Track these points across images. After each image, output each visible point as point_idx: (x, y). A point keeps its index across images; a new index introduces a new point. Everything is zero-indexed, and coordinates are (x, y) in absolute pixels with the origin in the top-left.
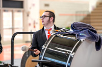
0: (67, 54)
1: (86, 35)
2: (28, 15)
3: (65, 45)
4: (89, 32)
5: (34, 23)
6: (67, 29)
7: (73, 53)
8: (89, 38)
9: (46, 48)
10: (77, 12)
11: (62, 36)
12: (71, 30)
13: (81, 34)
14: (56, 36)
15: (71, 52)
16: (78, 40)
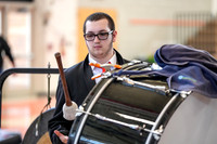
0: (142, 131)
1: (194, 81)
2: (45, 22)
3: (138, 107)
4: (203, 71)
5: (63, 43)
6: (145, 64)
7: (157, 128)
8: (202, 88)
9: (88, 112)
10: (179, 15)
11: (131, 82)
12: (156, 67)
13: (180, 77)
14: (115, 81)
15: (155, 124)
16: (174, 94)
